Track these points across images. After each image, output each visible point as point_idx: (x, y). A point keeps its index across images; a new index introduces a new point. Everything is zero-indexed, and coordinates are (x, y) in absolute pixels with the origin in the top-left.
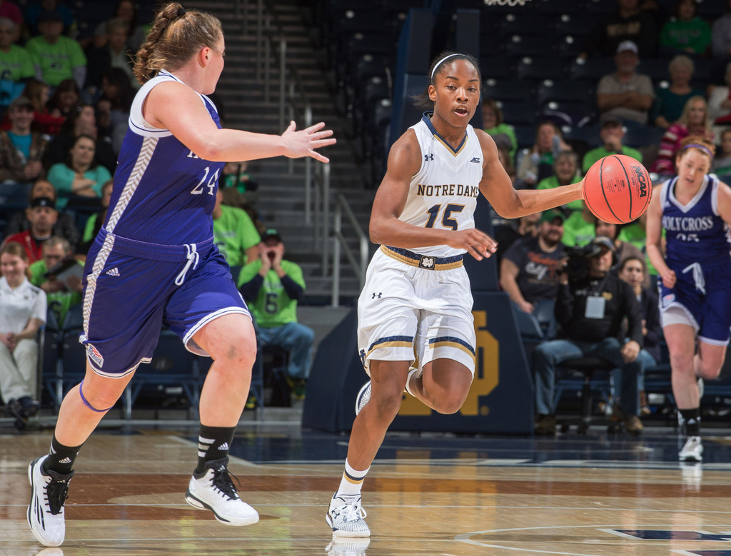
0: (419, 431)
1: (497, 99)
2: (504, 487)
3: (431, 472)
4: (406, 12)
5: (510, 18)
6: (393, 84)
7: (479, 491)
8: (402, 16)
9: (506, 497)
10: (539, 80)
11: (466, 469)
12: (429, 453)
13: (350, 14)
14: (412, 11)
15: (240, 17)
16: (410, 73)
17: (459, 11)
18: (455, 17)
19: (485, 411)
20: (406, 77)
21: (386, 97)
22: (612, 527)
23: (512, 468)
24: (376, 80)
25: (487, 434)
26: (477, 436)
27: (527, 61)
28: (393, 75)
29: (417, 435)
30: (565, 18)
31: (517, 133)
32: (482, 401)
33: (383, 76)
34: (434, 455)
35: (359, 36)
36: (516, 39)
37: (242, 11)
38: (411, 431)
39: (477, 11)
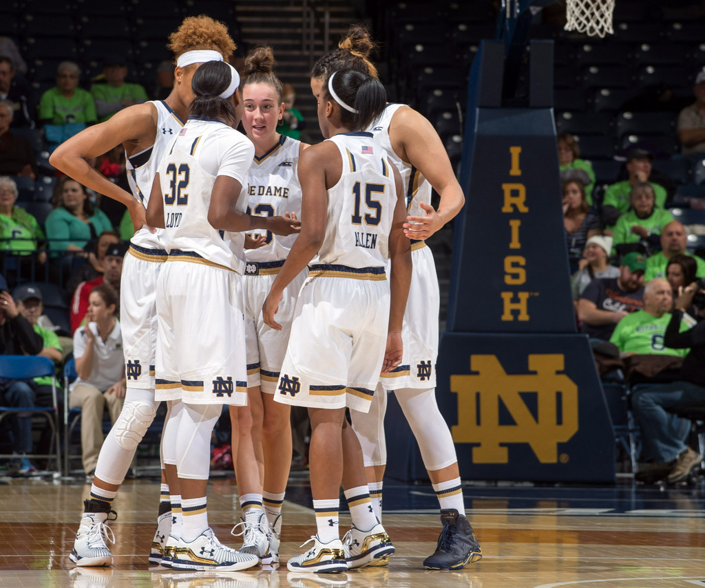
0: (496, 481)
1: (573, 134)
2: (585, 537)
3: (510, 521)
4: (477, 44)
5: (587, 48)
6: (464, 118)
7: (559, 541)
8: (473, 49)
9: (587, 548)
10: (617, 113)
11: (546, 518)
12: (506, 502)
13: (419, 48)
14: (483, 42)
15: (306, 53)
16: (481, 107)
17: (532, 41)
18: (528, 48)
19: (565, 458)
20: (478, 110)
21: (458, 134)
22: (701, 579)
23: (596, 518)
24: (447, 116)
25: (568, 483)
26: (557, 485)
27: (605, 92)
28: (464, 110)
29: (493, 484)
30: (645, 48)
31: (594, 168)
32: (561, 448)
33: (453, 111)
34: (512, 505)
35: (429, 71)
36: (593, 70)
37: (308, 48)
38: (488, 480)
39: (552, 42)
